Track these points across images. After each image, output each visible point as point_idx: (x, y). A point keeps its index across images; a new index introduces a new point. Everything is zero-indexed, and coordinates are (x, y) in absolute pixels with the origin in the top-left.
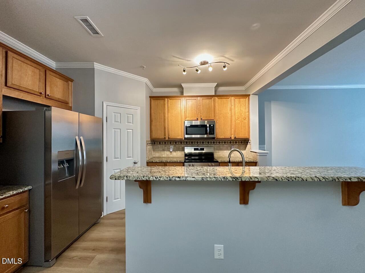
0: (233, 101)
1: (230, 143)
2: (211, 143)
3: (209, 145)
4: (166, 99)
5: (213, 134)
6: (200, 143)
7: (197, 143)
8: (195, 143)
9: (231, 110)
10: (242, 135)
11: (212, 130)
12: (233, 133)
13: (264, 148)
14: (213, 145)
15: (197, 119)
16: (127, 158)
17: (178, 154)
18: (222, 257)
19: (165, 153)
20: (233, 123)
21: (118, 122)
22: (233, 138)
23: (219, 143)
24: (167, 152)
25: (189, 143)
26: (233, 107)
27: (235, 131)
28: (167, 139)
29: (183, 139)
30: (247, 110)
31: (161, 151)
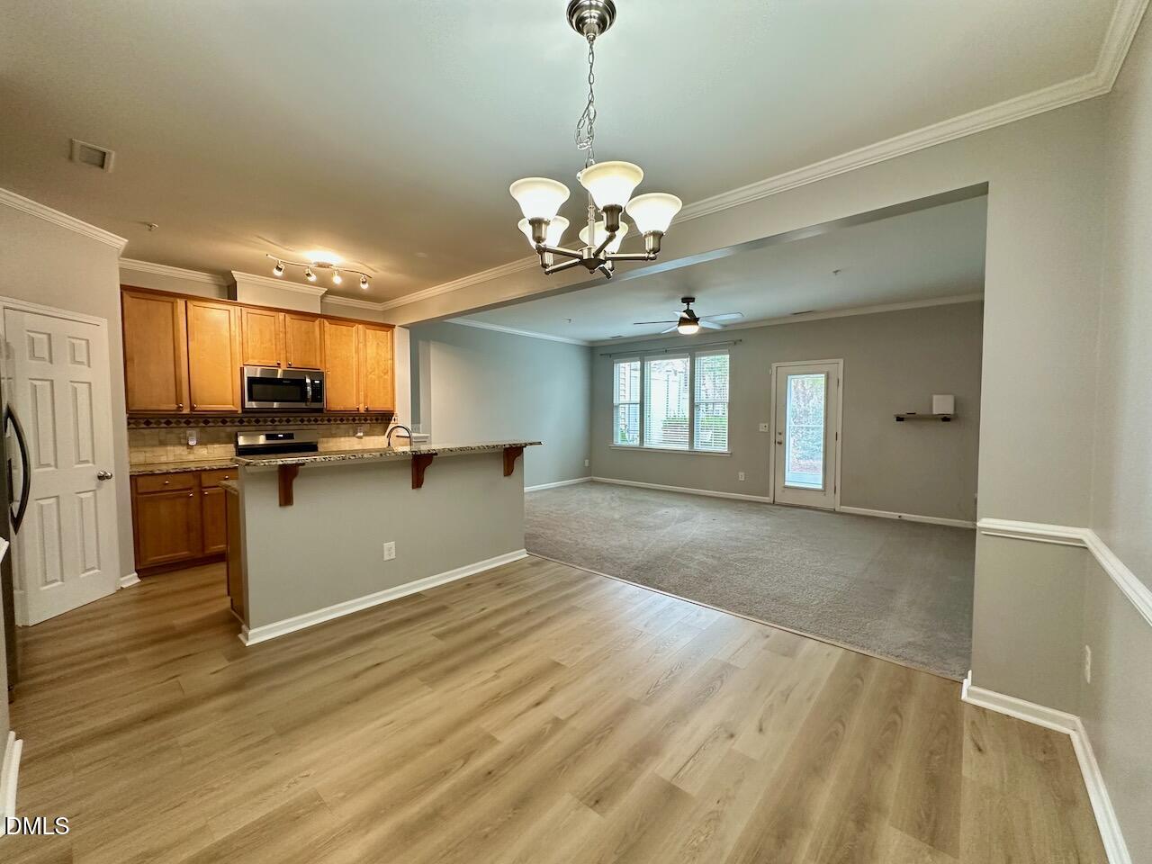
0: (361, 332)
1: (354, 420)
2: (309, 421)
3: (305, 427)
4: (181, 303)
5: (321, 400)
6: (280, 421)
7: (273, 421)
8: (265, 421)
9: (357, 351)
10: (379, 405)
11: (319, 391)
12: (362, 399)
13: (419, 429)
14: (315, 427)
15: (279, 364)
16: (79, 463)
17: (216, 452)
18: (393, 556)
19: (167, 451)
20: (362, 380)
21: (43, 359)
22: (362, 410)
23: (329, 420)
24: (176, 448)
25: (249, 422)
26: (361, 345)
27: (366, 396)
28: (186, 411)
29: (240, 411)
30: (389, 356)
31: (154, 446)
